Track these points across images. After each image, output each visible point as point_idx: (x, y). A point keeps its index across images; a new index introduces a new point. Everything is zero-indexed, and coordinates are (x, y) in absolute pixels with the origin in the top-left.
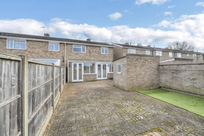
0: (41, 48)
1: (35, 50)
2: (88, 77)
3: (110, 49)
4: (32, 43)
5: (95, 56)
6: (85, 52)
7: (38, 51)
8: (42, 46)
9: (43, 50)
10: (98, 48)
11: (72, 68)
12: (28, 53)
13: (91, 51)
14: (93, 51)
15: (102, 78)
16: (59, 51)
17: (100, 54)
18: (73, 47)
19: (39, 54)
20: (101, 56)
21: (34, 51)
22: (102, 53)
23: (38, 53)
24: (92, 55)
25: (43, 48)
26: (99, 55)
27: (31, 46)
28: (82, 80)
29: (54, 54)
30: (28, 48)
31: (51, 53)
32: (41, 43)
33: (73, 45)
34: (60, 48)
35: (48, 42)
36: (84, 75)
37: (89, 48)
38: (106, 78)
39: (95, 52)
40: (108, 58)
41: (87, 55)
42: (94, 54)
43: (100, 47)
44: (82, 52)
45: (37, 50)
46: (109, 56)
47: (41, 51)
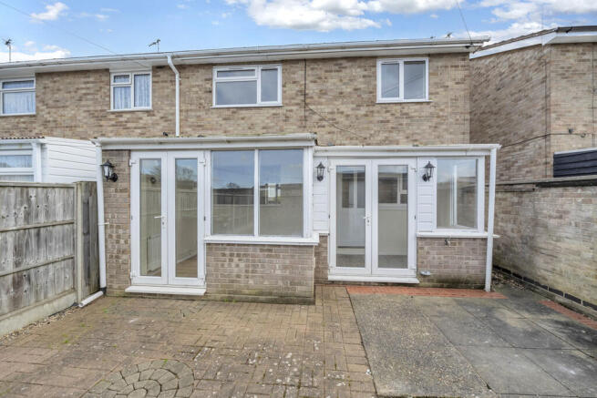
0: (83, 103)
1: (61, 111)
2: (237, 267)
3: (440, 63)
4: (51, 85)
5: (334, 122)
6: (279, 102)
7: (74, 118)
8: (85, 94)
9: (91, 108)
10: (356, 71)
11: (127, 190)
12: (42, 128)
13: (313, 89)
14: (323, 93)
15: (372, 271)
16: (150, 108)
17: (373, 103)
18: (216, 78)
19: (78, 129)
20: (377, 118)
21: (59, 119)
22: (380, 99)
23: (73, 124)
24: (316, 117)
25: (90, 103)
26: (363, 111)
27: (49, 99)
28: (196, 286)
29: (129, 125)
30: (40, 105)
31: (121, 119)
32: (83, 80)
33: (216, 70)
34: (154, 91)
35: (107, 70)
36: (210, 246)
37: (299, 73)
38: (407, 275)
39: (335, 98)
40: (426, 126)
41: (287, 118)
42: (327, 110)
43: (370, 62)
44: (259, 103)
45: (69, 113)
46: (432, 115)
47: (82, 115)
